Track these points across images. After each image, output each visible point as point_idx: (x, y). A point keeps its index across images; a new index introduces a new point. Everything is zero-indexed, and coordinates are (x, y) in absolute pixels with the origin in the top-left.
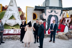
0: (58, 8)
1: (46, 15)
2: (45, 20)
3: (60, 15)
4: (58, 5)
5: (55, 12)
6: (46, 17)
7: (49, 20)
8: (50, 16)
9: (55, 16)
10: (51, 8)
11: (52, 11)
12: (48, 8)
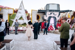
0: (56, 11)
1: (46, 17)
2: (46, 20)
3: (58, 17)
4: (56, 9)
5: (54, 14)
6: (46, 18)
7: (49, 21)
8: (50, 18)
9: (53, 17)
10: (50, 11)
11: (51, 14)
12: (48, 11)
